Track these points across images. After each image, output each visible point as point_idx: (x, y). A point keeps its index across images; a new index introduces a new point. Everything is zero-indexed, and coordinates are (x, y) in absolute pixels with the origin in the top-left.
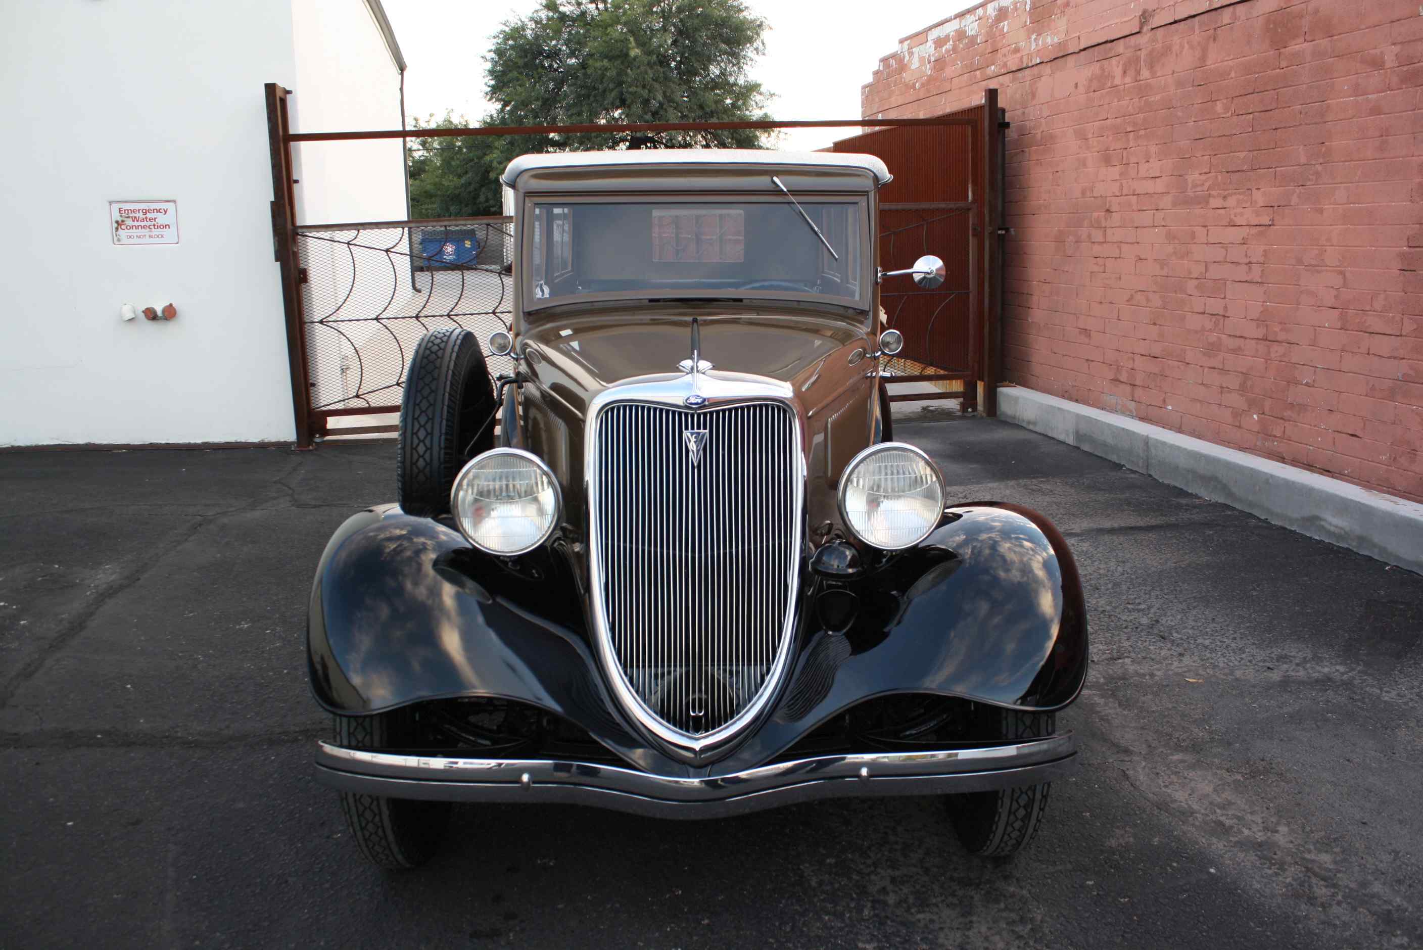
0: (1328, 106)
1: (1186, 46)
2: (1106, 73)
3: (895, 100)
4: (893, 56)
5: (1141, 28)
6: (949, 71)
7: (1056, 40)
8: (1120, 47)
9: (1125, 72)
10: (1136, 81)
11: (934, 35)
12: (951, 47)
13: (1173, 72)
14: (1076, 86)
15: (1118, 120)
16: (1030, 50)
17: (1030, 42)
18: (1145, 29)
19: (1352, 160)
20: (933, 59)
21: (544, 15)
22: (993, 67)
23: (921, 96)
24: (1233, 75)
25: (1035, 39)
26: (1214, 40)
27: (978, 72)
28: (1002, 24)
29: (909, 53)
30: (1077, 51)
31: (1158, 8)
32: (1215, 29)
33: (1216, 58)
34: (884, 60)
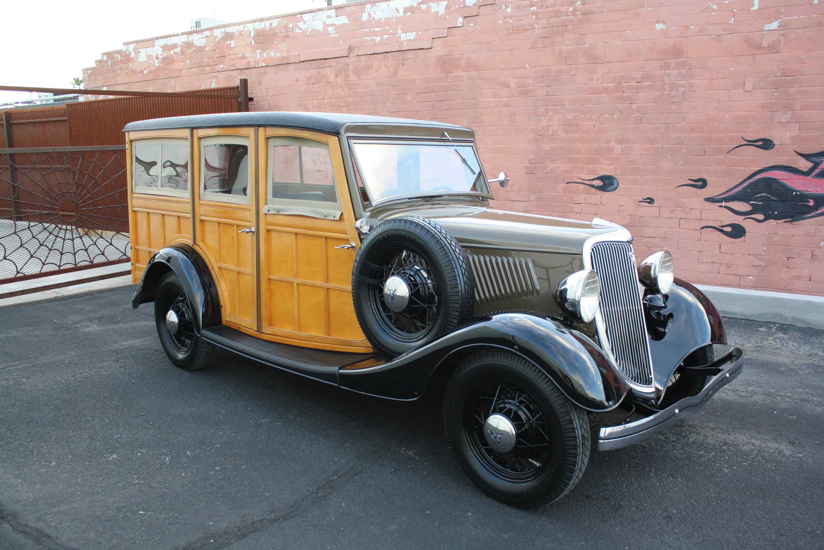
0: (479, 101)
1: (383, 67)
2: (322, 75)
3: (119, 80)
4: (119, 52)
5: (349, 54)
6: (178, 65)
7: (278, 54)
8: (333, 62)
9: (337, 76)
10: (346, 81)
11: (163, 42)
12: (179, 51)
13: (374, 78)
14: (297, 80)
15: (333, 100)
16: (256, 58)
17: (256, 54)
18: (351, 55)
19: (495, 126)
20: (161, 57)
22: (221, 66)
23: (150, 78)
24: (417, 82)
25: (260, 53)
26: (403, 65)
27: (207, 68)
28: (228, 42)
29: (135, 52)
30: (298, 62)
31: (361, 46)
32: (403, 60)
33: (403, 74)
34: (109, 54)
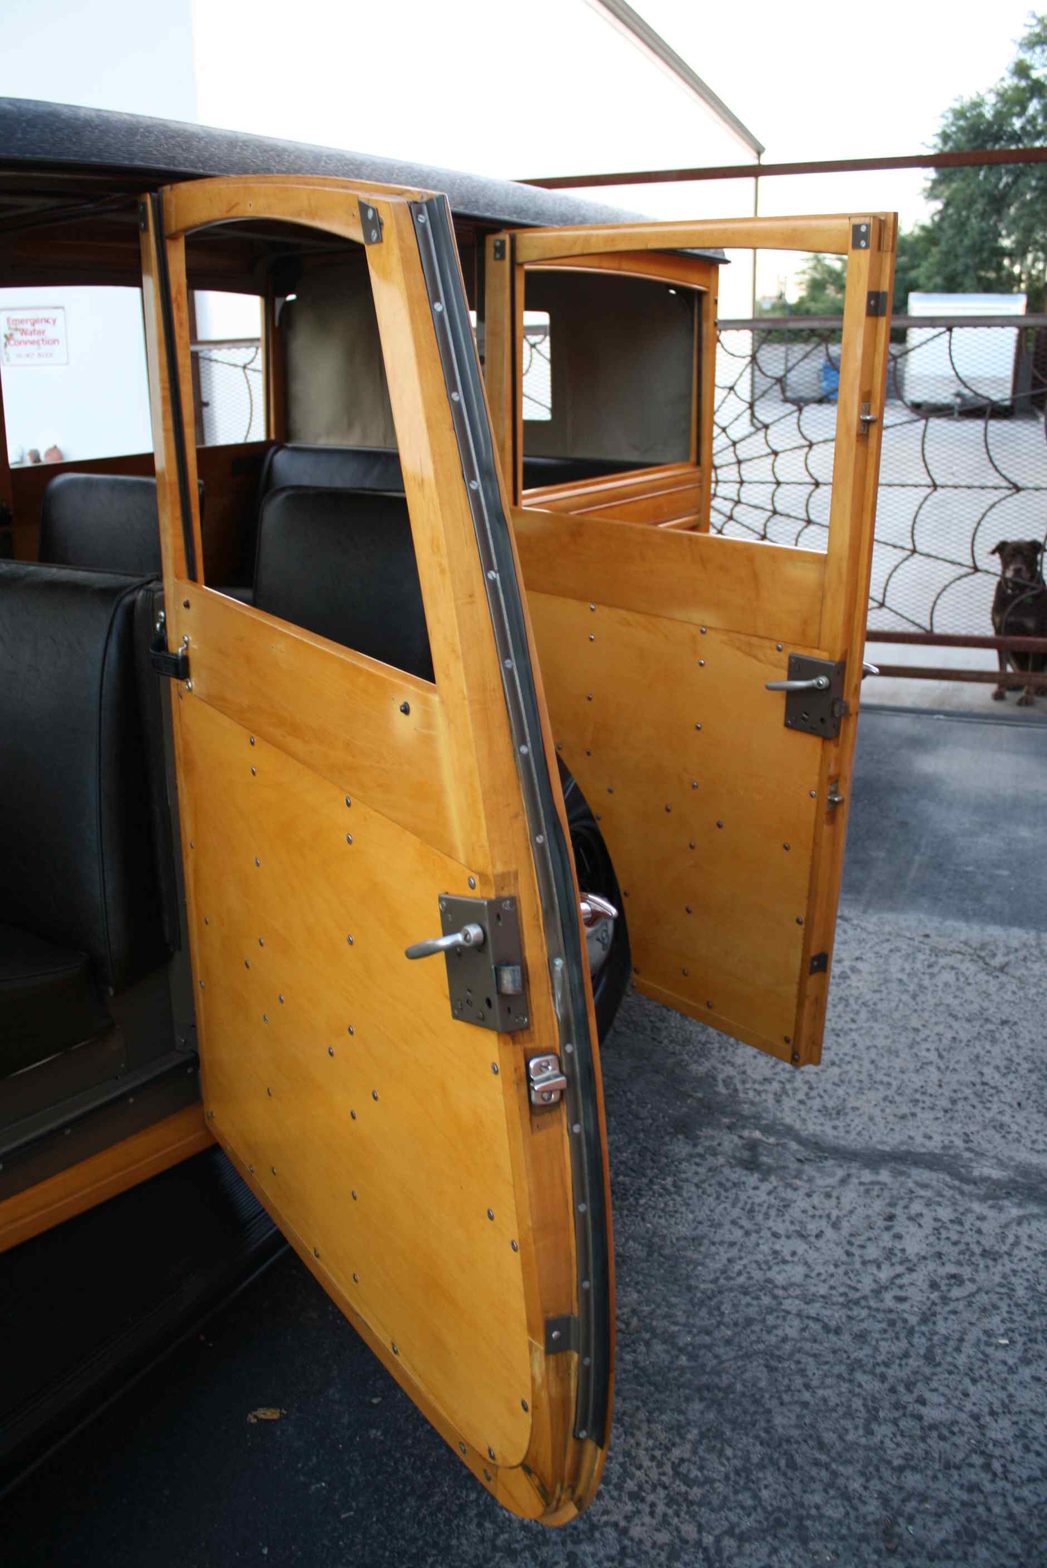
21: (1012, 82)
